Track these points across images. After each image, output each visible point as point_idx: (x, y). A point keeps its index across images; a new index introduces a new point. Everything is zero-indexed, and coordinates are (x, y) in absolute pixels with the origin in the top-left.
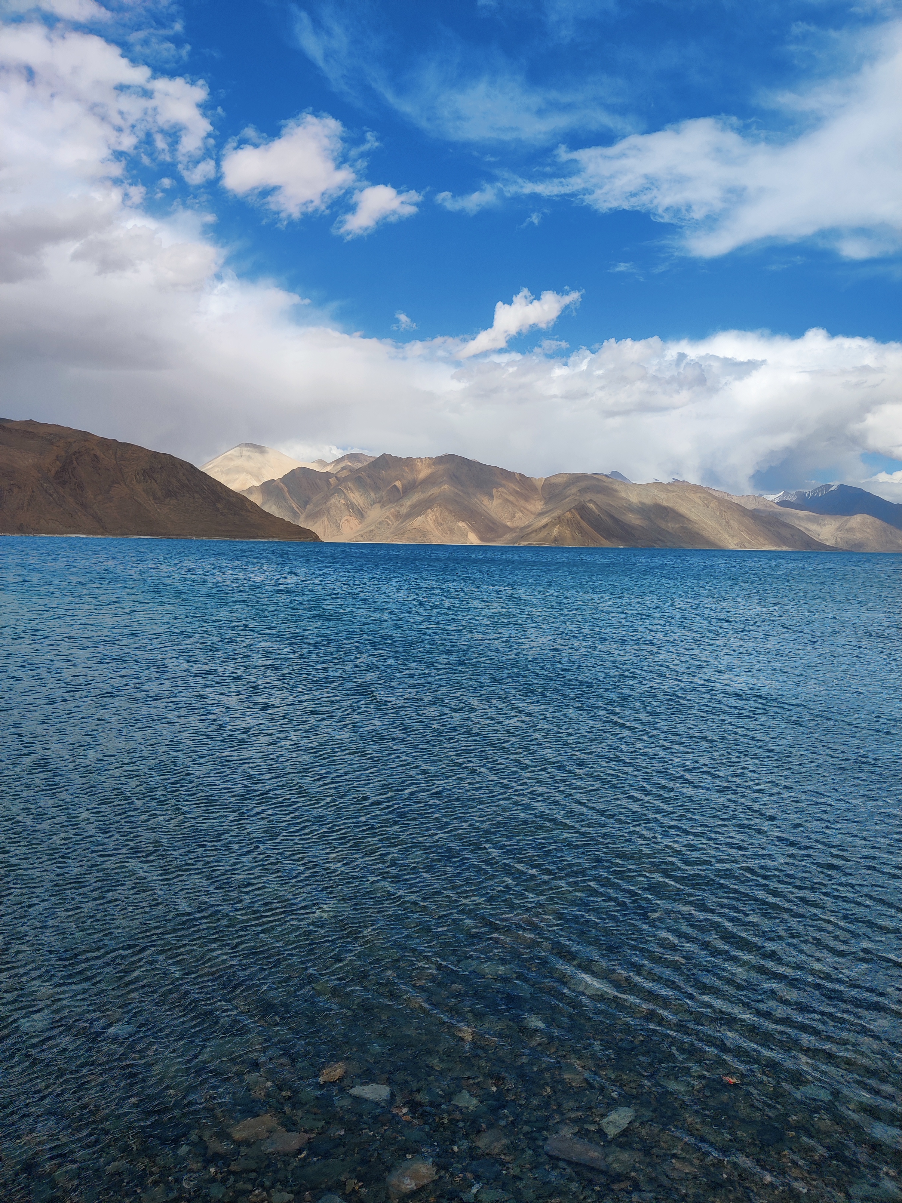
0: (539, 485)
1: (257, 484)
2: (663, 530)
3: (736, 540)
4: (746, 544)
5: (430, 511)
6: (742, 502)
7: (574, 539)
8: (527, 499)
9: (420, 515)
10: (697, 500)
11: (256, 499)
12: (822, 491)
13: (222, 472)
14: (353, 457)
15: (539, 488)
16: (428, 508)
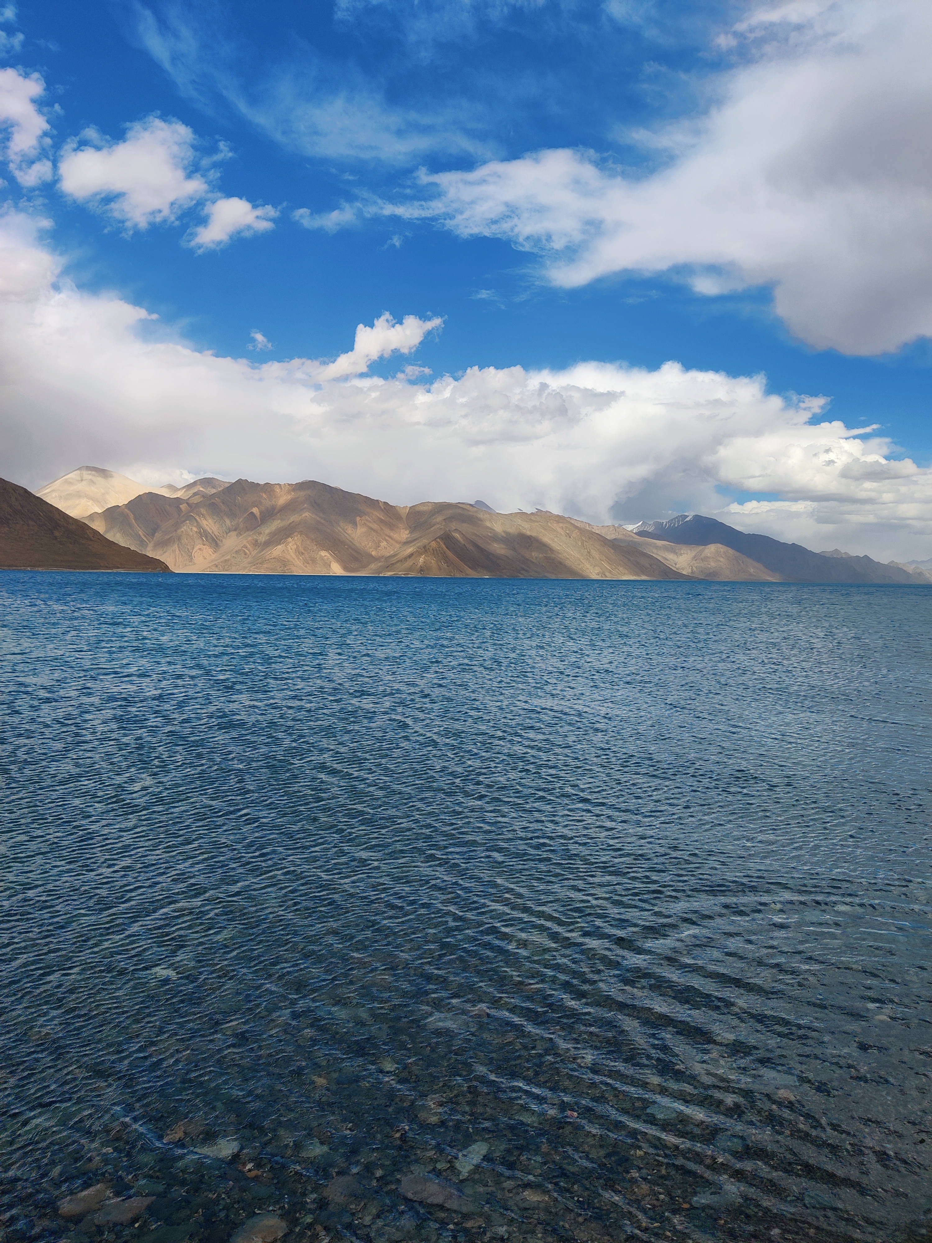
0: (404, 513)
1: (100, 511)
2: (527, 559)
3: (597, 570)
4: (607, 574)
5: (290, 539)
6: (603, 532)
7: (440, 569)
8: (392, 527)
9: (279, 544)
10: (559, 530)
11: (99, 526)
12: (679, 521)
13: (60, 497)
14: (208, 482)
15: (404, 516)
16: (288, 537)
